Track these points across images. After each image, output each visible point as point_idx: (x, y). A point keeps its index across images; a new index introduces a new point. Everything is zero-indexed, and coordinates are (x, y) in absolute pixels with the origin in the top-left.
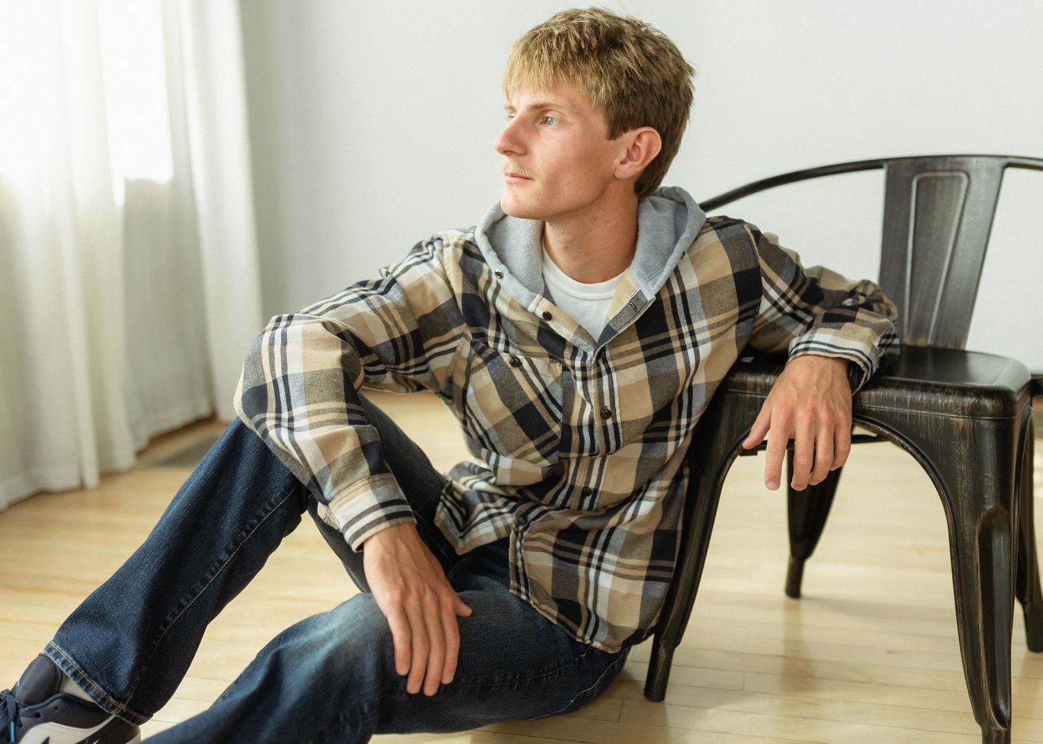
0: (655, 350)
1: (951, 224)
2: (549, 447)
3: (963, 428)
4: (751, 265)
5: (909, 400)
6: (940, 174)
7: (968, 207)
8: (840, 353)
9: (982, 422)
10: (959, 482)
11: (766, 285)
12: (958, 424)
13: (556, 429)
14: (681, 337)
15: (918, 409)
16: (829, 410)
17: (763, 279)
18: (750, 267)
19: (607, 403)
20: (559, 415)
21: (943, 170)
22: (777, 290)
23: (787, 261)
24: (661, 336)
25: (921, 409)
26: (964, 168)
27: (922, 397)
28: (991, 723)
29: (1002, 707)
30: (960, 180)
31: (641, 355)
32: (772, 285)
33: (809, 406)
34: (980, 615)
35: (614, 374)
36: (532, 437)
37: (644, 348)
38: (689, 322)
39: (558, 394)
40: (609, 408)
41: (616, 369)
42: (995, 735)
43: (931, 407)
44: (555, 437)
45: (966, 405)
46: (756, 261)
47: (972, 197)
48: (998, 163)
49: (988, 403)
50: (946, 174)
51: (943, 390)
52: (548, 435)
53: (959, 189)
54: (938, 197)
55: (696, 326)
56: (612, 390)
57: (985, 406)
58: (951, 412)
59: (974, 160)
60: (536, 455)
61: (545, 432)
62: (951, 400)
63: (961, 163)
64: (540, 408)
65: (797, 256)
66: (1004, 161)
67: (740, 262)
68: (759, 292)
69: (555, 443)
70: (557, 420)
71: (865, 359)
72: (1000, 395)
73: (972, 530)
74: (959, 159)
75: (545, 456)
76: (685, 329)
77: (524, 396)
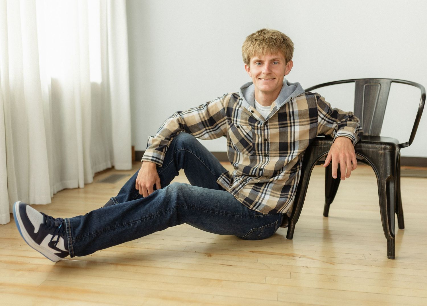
0: (282, 126)
1: (375, 98)
2: (250, 149)
3: (382, 154)
4: (315, 107)
5: (366, 146)
6: (372, 84)
7: (380, 94)
8: (345, 135)
9: (387, 152)
10: (380, 169)
11: (319, 113)
12: (380, 152)
13: (251, 144)
14: (291, 123)
15: (369, 149)
16: (348, 153)
17: (318, 111)
18: (314, 107)
19: (266, 137)
20: (252, 141)
21: (373, 83)
22: (323, 114)
23: (326, 106)
24: (285, 122)
25: (370, 149)
26: (379, 82)
27: (370, 145)
28: (389, 236)
29: (393, 232)
30: (378, 86)
31: (278, 126)
32: (321, 113)
33: (343, 152)
34: (386, 206)
35: (269, 130)
36: (245, 147)
37: (279, 124)
38: (294, 119)
39: (251, 135)
40: (267, 139)
41: (270, 128)
42: (391, 240)
43: (372, 148)
44: (251, 146)
45: (382, 147)
46: (316, 105)
47: (381, 91)
48: (389, 81)
49: (388, 147)
50: (374, 84)
51: (376, 143)
52: (249, 146)
53: (378, 89)
54: (371, 91)
55: (295, 121)
56: (268, 134)
57: (388, 148)
58: (378, 149)
59: (382, 80)
60: (247, 152)
61: (248, 145)
62: (378, 146)
63: (378, 81)
64: (246, 139)
65: (330, 105)
66: (391, 80)
67: (311, 106)
68: (317, 115)
69: (251, 148)
70: (251, 142)
71: (352, 137)
72: (392, 145)
73: (384, 182)
74: (378, 80)
75: (249, 152)
76: (292, 121)
77: (241, 136)
